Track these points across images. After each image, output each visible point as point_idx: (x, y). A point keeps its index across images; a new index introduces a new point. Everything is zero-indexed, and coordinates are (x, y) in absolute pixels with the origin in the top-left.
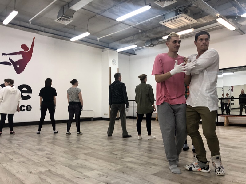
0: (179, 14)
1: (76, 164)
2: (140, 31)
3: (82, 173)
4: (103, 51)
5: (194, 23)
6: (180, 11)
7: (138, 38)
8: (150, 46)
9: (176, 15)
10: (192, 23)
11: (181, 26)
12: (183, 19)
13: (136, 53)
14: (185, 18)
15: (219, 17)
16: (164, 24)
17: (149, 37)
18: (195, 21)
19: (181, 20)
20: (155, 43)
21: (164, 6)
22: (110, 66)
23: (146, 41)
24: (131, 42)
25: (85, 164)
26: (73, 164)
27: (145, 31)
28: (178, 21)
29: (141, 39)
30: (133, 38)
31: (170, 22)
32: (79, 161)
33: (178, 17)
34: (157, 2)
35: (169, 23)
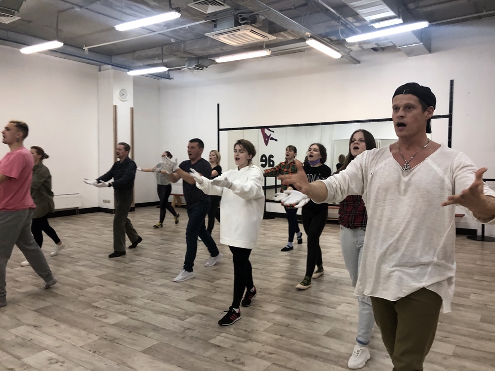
0: (240, 24)
1: (14, 337)
2: (173, 41)
3: (19, 358)
4: (100, 70)
5: (270, 40)
6: (243, 19)
7: (170, 54)
8: (195, 69)
9: (235, 26)
10: (265, 39)
11: (246, 43)
12: (248, 32)
13: (171, 77)
14: (252, 31)
15: (310, 37)
16: (216, 38)
17: (192, 54)
18: (272, 38)
19: (244, 34)
20: (205, 63)
21: (209, 12)
22: (115, 104)
23: (186, 59)
24: (157, 58)
25: (32, 336)
26: (8, 339)
27: (183, 41)
28: (239, 35)
29: (175, 55)
30: (159, 52)
31: (226, 36)
32: (21, 330)
33: (238, 30)
34: (193, 5)
35: (224, 38)
